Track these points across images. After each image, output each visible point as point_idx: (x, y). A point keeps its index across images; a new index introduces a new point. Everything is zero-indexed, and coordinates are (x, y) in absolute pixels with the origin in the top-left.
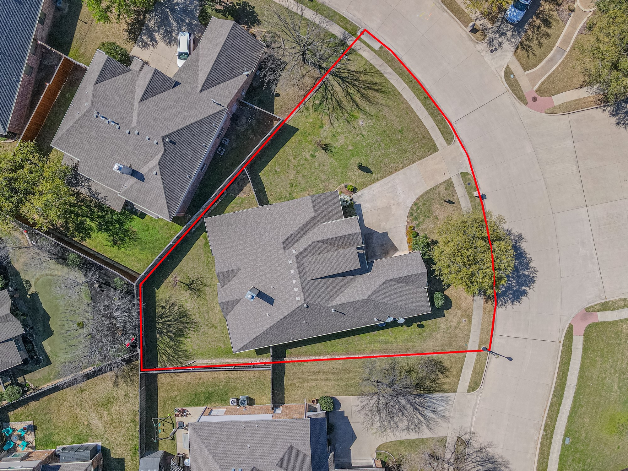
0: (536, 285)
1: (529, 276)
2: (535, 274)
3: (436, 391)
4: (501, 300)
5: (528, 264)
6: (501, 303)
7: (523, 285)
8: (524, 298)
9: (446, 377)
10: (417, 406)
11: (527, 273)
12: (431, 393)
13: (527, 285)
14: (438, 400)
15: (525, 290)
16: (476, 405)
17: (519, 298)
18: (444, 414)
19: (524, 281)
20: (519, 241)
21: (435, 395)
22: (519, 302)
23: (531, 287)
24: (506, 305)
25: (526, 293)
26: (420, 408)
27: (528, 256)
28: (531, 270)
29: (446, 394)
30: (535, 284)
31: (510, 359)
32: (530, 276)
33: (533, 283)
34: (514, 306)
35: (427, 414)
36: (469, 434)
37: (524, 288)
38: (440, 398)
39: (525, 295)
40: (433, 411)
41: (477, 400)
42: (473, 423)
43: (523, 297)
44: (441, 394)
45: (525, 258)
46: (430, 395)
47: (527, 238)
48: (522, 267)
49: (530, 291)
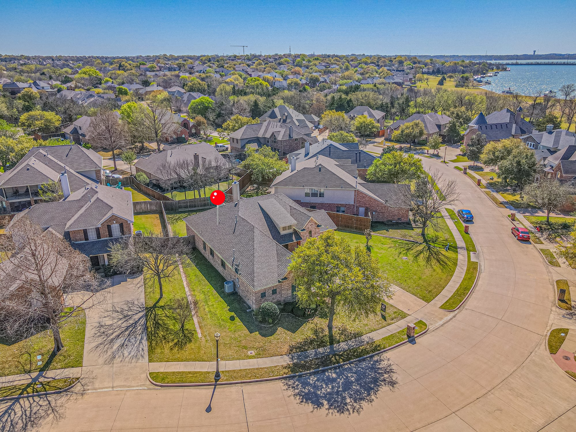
0: (335, 415)
1: (346, 404)
2: (353, 412)
3: (151, 342)
4: (295, 382)
5: (362, 399)
6: (290, 383)
7: (329, 401)
8: (310, 407)
9: (171, 349)
10: (131, 329)
11: (348, 400)
12: (149, 339)
13: (331, 405)
14: (138, 347)
15: (322, 404)
16: (129, 387)
17: (307, 400)
18: (117, 357)
19: (335, 401)
20: (387, 383)
21: (145, 343)
22: (302, 402)
23: (331, 411)
24: (290, 389)
25: (318, 406)
26: (127, 333)
27: (373, 397)
28: (355, 404)
29: (146, 353)
30: (338, 414)
31: (209, 409)
32: (346, 406)
33: (338, 412)
34: (292, 397)
35: (119, 340)
36: (82, 389)
37: (325, 403)
38: (141, 349)
39: (316, 406)
40: (122, 346)
41: (137, 386)
42: (99, 390)
43: (310, 404)
44: (146, 349)
45: (369, 395)
46: (145, 338)
47: (396, 390)
48: (354, 393)
49: (323, 410)
